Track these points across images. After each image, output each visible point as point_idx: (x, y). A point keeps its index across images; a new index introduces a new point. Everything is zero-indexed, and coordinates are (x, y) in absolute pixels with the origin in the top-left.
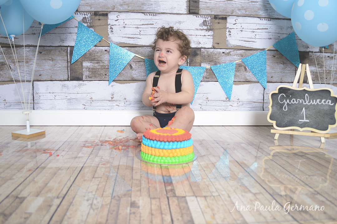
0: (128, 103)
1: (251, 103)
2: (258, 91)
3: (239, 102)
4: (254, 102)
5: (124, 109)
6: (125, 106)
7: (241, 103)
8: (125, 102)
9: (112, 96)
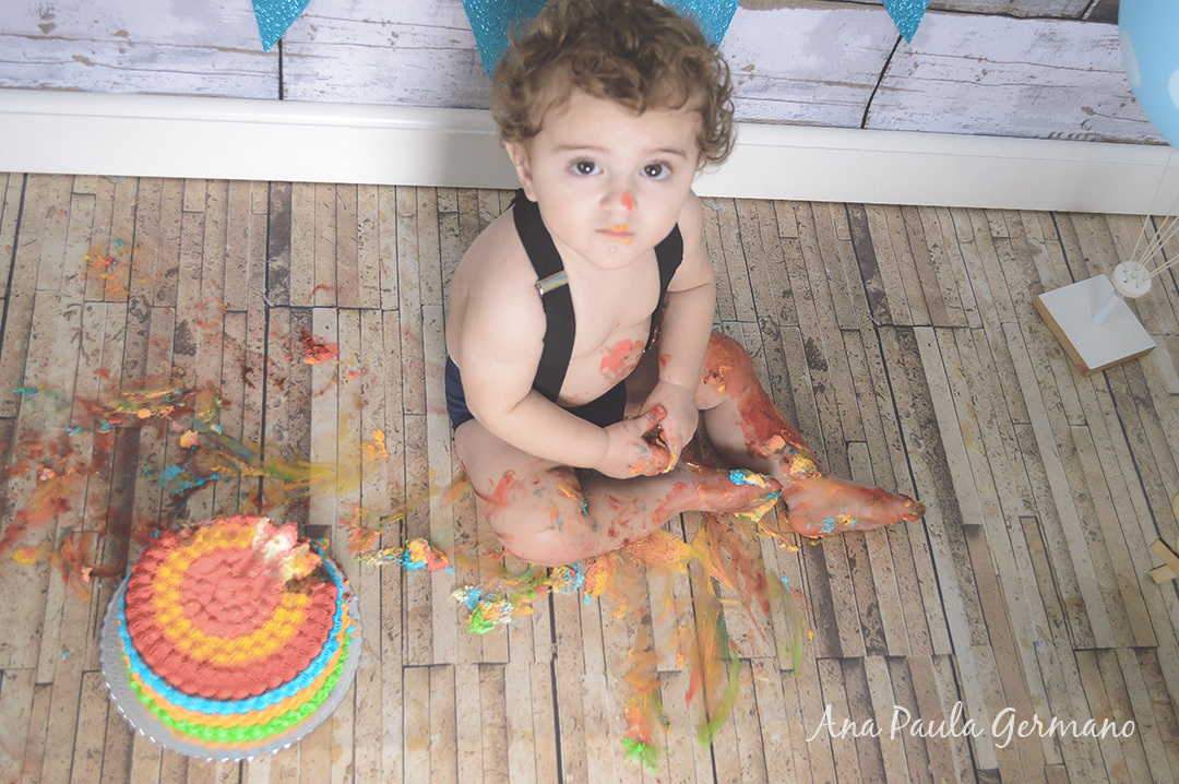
0: (138, 51)
1: (809, 84)
2: (866, 40)
3: (751, 77)
4: (829, 83)
5: (118, 79)
6: (124, 65)
7: (758, 82)
8: (125, 46)
9: (44, 22)
